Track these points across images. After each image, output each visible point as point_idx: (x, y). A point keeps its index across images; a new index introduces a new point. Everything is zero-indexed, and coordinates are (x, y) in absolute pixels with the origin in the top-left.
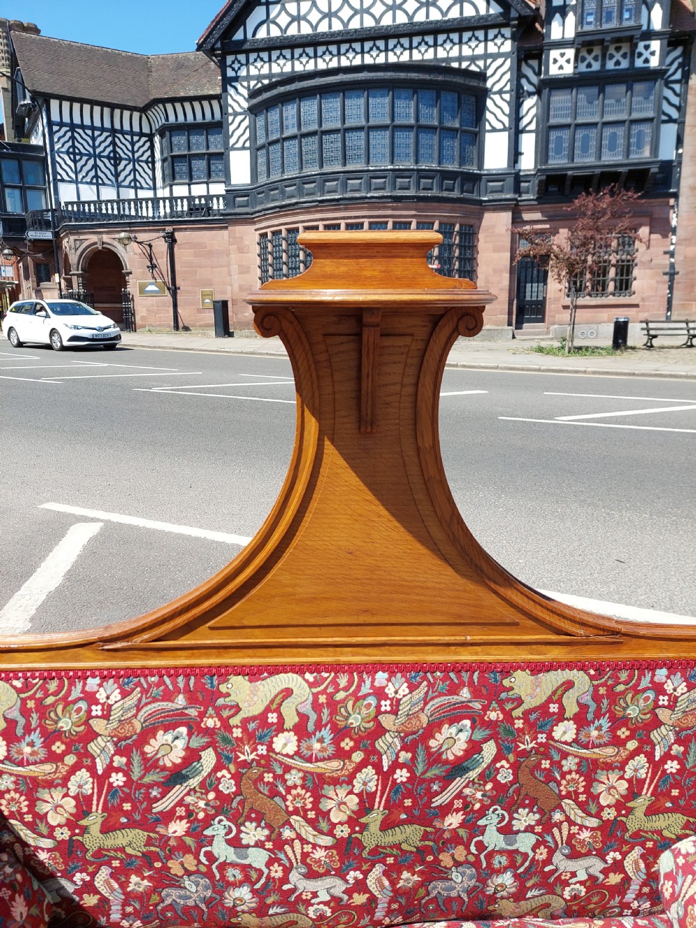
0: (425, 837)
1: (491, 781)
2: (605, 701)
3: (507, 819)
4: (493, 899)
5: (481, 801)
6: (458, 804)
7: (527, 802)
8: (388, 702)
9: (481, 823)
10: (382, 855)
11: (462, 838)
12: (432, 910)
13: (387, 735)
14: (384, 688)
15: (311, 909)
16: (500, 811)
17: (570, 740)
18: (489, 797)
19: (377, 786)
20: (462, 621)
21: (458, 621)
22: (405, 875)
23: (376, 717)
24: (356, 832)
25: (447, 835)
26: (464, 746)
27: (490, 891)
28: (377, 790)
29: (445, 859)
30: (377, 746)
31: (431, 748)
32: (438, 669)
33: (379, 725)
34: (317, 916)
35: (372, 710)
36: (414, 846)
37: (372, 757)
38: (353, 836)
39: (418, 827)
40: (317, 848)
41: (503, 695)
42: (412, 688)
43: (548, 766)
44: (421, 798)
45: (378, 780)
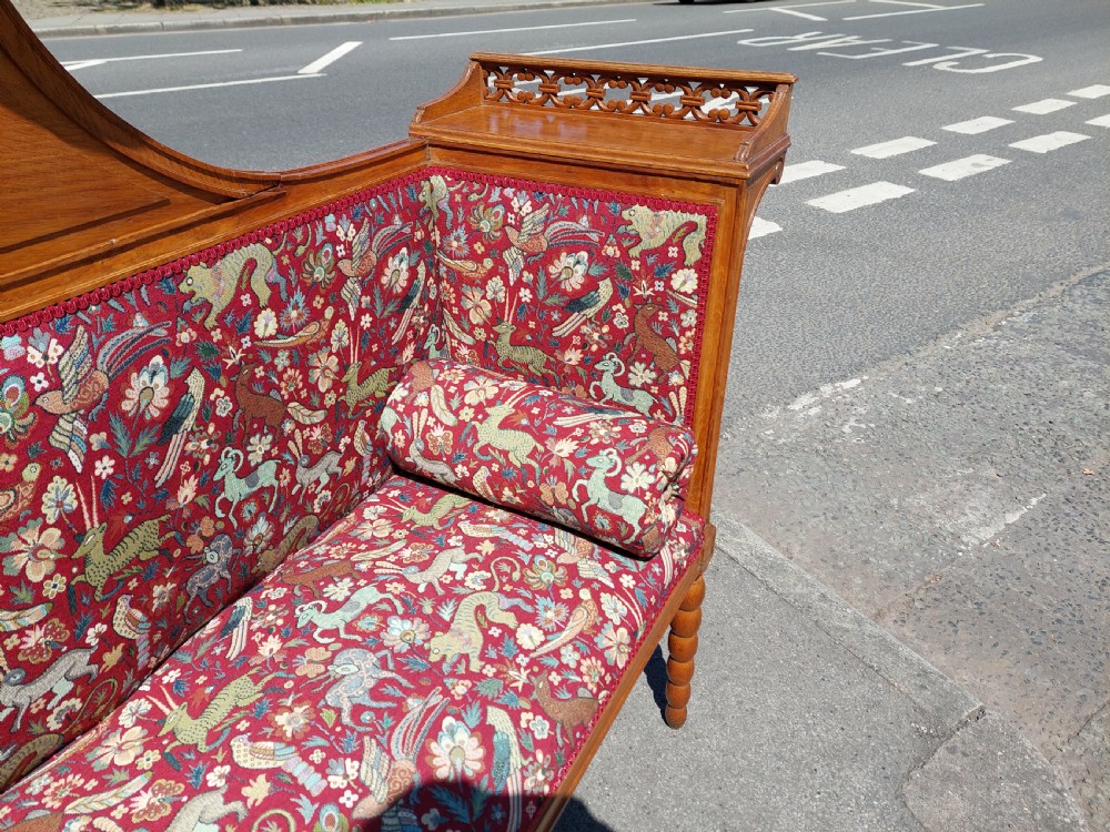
0: (163, 529)
1: (211, 421)
2: (292, 272)
3: (242, 458)
4: (254, 558)
5: (208, 451)
6: (186, 468)
7: (255, 426)
8: (41, 376)
9: (217, 477)
10: (121, 584)
11: (204, 507)
12: (198, 614)
13: (61, 422)
14: (25, 357)
15: (51, 719)
16: (233, 452)
17: (273, 333)
18: (216, 441)
19: (78, 498)
20: (96, 218)
21: (90, 219)
22: (157, 590)
23: (33, 404)
24: (76, 575)
25: (186, 513)
26: (166, 392)
27: (249, 550)
28: (80, 503)
29: (194, 543)
30: (53, 443)
31: (128, 412)
32: (90, 301)
33: (43, 413)
34: (63, 722)
35: (22, 396)
36: (156, 549)
37: (53, 463)
38: (73, 583)
39: (150, 522)
40: (27, 632)
41: (187, 306)
42: (66, 342)
43: (263, 374)
44: (140, 483)
45: (75, 490)
